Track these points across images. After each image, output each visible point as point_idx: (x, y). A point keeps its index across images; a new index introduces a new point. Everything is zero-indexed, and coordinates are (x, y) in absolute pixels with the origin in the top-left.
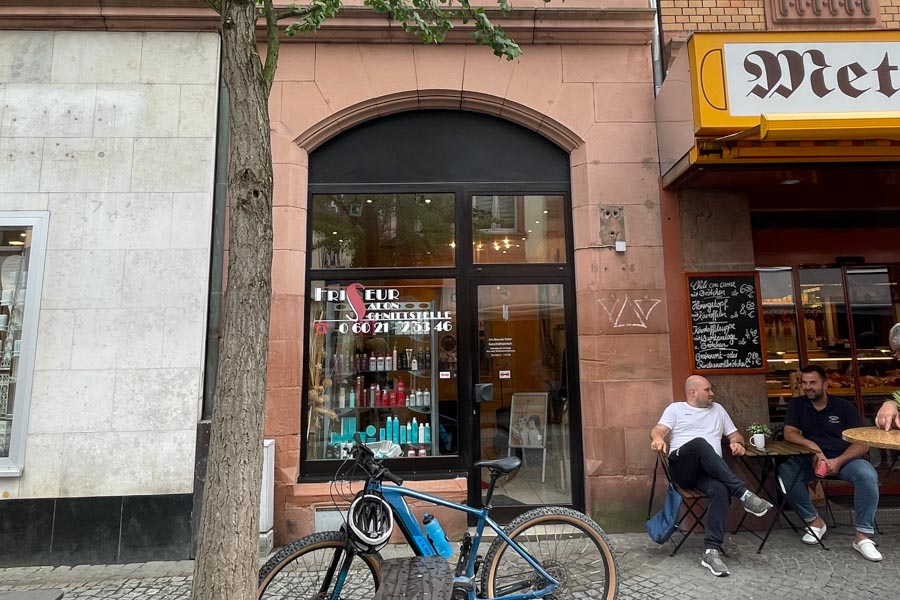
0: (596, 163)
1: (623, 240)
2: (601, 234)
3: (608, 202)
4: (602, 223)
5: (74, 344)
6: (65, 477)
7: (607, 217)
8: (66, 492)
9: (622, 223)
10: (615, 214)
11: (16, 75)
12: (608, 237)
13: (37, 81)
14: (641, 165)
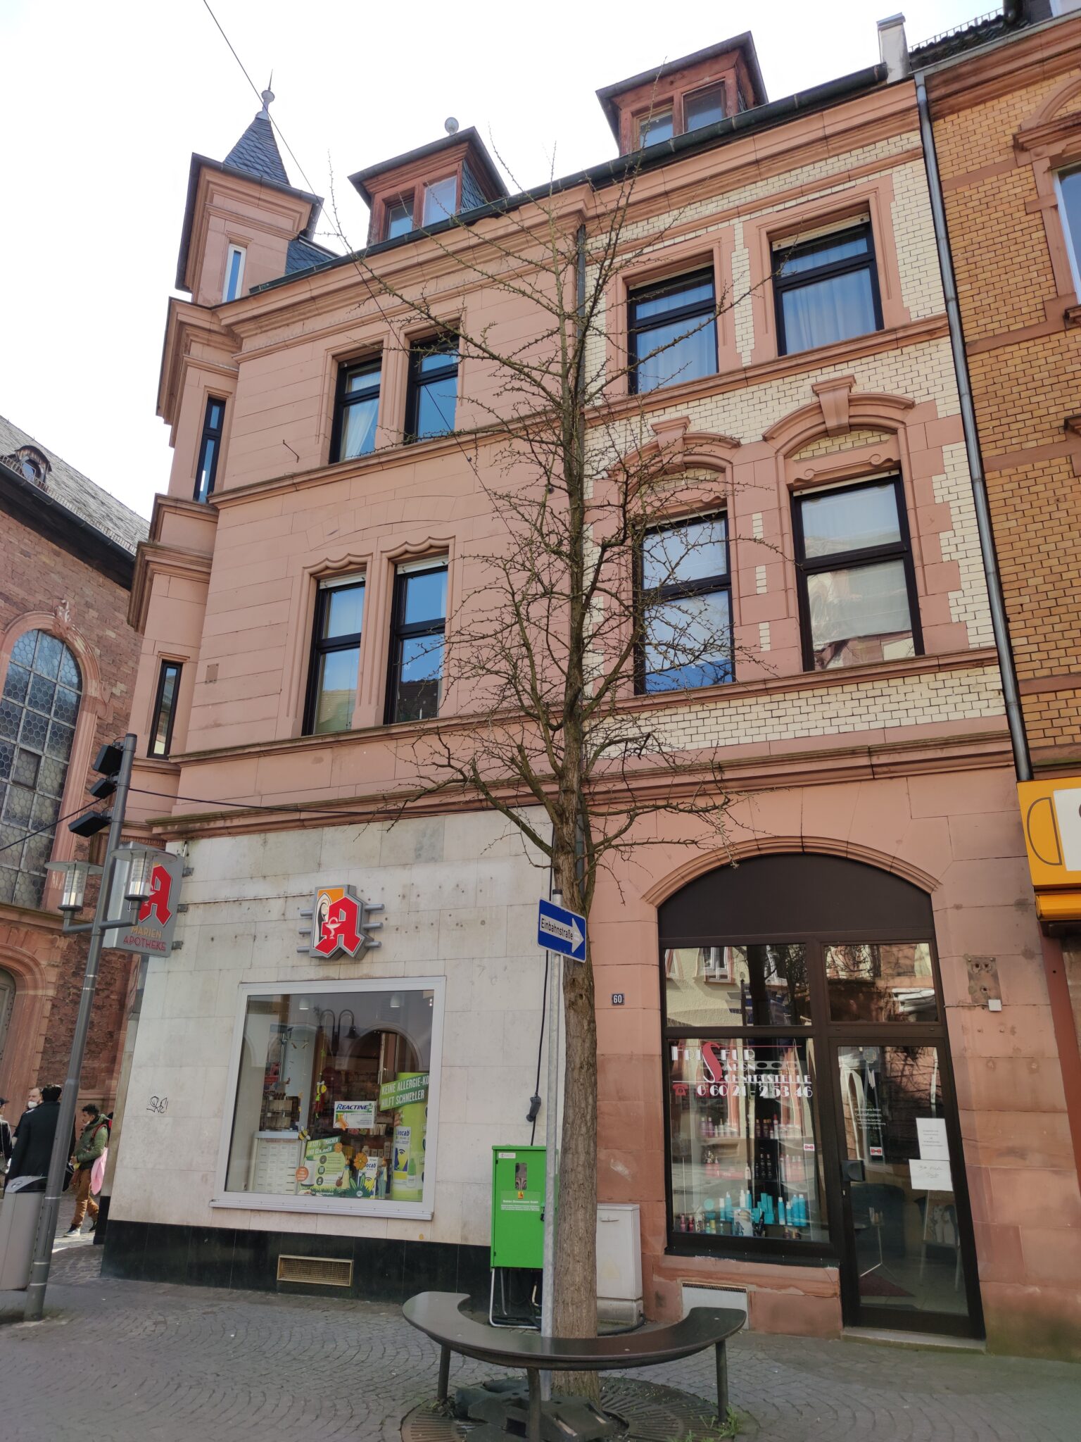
0: (958, 907)
1: (998, 997)
2: (971, 991)
3: (977, 952)
4: (971, 977)
5: (467, 1098)
6: (465, 1225)
7: (976, 970)
8: (466, 1239)
9: (995, 977)
10: (986, 966)
11: (418, 856)
12: (979, 994)
13: (433, 860)
14: (1014, 908)
